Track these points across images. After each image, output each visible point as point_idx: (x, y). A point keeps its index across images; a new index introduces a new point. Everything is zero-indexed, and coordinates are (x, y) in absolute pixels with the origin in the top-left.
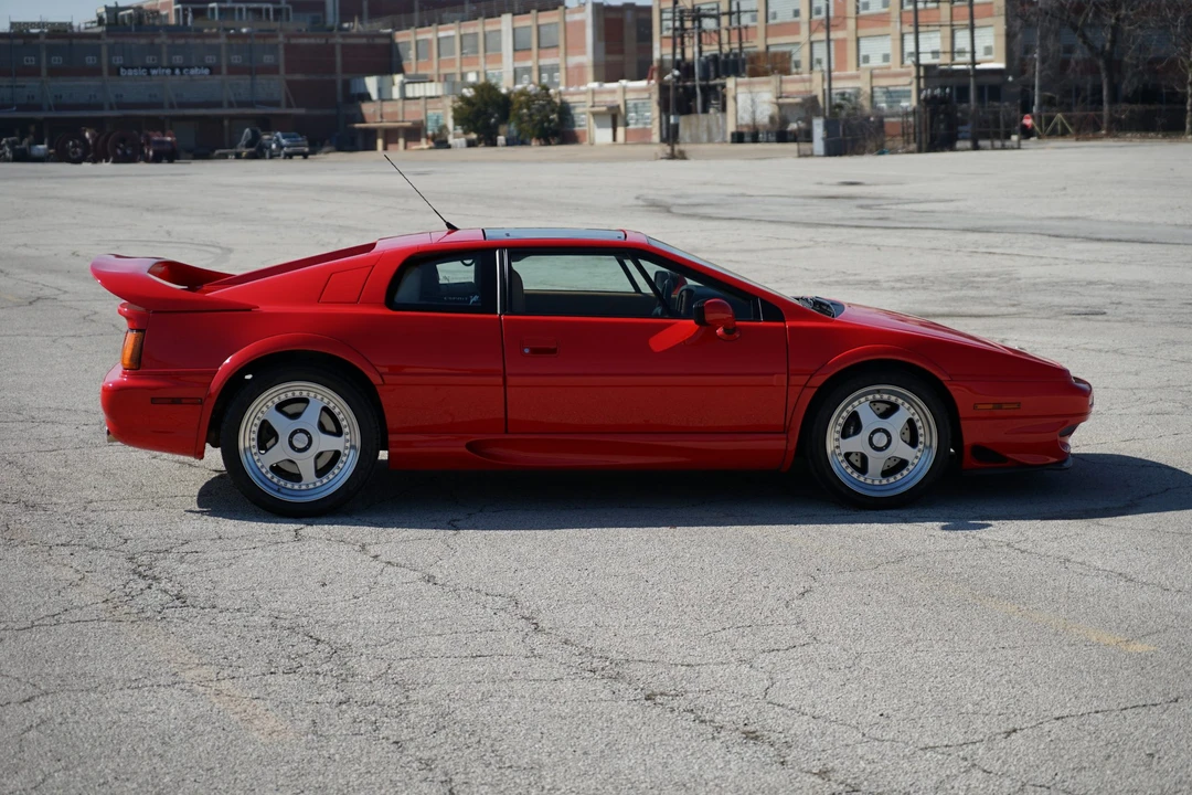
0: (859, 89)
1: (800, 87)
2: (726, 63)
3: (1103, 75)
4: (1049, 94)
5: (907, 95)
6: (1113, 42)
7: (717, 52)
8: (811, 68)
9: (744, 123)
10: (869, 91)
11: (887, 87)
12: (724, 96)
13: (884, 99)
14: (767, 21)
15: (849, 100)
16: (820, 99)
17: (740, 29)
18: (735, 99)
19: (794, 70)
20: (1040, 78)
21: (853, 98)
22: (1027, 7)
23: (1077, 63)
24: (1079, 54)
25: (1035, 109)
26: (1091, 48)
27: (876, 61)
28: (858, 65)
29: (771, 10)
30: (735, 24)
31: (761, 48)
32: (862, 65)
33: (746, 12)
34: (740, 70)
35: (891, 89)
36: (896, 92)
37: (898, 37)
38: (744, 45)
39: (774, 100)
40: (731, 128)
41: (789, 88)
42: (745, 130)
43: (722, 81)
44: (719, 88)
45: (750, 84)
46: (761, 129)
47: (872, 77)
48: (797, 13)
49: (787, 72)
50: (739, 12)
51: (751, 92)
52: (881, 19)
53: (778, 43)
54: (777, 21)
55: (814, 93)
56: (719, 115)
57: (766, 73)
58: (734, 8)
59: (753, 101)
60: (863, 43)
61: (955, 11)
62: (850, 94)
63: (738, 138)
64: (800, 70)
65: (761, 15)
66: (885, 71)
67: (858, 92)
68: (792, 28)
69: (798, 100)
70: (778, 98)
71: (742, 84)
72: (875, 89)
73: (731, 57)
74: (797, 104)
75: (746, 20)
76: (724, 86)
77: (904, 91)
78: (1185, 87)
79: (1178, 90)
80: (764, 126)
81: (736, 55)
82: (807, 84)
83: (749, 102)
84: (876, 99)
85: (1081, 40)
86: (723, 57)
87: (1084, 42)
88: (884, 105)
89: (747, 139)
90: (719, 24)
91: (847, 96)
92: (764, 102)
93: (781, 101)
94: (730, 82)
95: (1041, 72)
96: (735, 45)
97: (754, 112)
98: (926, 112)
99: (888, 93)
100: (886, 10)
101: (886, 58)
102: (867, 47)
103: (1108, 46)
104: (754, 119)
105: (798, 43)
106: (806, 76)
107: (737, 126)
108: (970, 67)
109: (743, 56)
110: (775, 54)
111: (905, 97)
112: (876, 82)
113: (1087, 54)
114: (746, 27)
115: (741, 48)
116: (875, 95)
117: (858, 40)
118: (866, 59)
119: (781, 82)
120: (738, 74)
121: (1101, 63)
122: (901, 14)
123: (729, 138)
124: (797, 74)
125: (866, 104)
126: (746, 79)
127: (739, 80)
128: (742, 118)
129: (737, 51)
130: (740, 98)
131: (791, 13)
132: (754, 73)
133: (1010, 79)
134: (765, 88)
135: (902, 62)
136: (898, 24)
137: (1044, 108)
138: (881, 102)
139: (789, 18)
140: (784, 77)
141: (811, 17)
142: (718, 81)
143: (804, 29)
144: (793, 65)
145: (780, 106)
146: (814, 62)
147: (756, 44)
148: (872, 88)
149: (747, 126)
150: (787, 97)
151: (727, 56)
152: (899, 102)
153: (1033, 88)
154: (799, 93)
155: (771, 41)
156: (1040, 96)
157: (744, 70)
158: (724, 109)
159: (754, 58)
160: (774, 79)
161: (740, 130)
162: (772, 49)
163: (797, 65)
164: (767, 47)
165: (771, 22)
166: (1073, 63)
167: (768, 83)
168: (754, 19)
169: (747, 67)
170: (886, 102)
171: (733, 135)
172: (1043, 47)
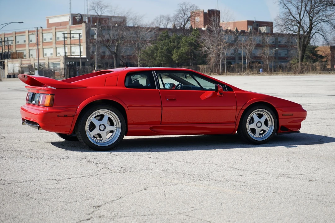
0: (45, 63)
1: (28, 62)
2: (4, 55)
3: (114, 59)
4: (99, 64)
5: (59, 64)
6: (117, 50)
7: (2, 52)
8: (29, 57)
9: (11, 72)
10: (48, 63)
11: (53, 62)
12: (4, 65)
13: (52, 65)
14: (16, 43)
15: (42, 66)
16: (33, 66)
17: (8, 46)
18: (8, 66)
19: (24, 58)
20: (97, 60)
21: (43, 65)
22: (93, 40)
23: (107, 56)
24: (107, 53)
25: (96, 68)
26: (111, 52)
27: (49, 55)
28: (43, 56)
29: (17, 41)
30: (6, 44)
31: (14, 51)
32: (45, 56)
33: (10, 41)
34: (9, 57)
35: (54, 63)
36: (55, 63)
37: (55, 48)
38: (10, 50)
39: (20, 66)
40: (6, 74)
41: (24, 62)
42: (11, 74)
43: (3, 60)
44: (2, 63)
45: (12, 61)
46: (16, 74)
47: (48, 59)
48: (25, 41)
49: (22, 58)
50: (8, 41)
51: (13, 64)
52: (50, 43)
53: (19, 50)
54: (19, 43)
55: (31, 64)
56: (3, 70)
57: (16, 58)
58: (6, 39)
59: (13, 66)
60: (45, 50)
61: (71, 41)
62: (42, 64)
63: (9, 76)
64: (26, 57)
65: (14, 42)
66: (52, 58)
67: (44, 64)
68: (24, 46)
69: (27, 66)
70: (21, 65)
71: (10, 61)
72: (50, 63)
73: (6, 54)
74: (27, 67)
75: (10, 43)
76: (4, 62)
77: (58, 63)
78: (137, 62)
79: (136, 63)
80: (17, 73)
81: (7, 53)
82: (30, 61)
83: (12, 66)
84: (50, 66)
85: (108, 50)
86: (3, 54)
87: (109, 50)
88: (52, 67)
89: (12, 77)
90: (2, 44)
91: (41, 65)
92: (17, 66)
93: (22, 66)
94: (6, 61)
95: (97, 58)
96: (7, 50)
97: (14, 69)
98: (68, 69)
99: (53, 64)
100: (51, 41)
101: (52, 54)
102: (46, 51)
103: (115, 51)
104: (14, 71)
105: (25, 50)
106: (28, 59)
107: (8, 73)
108: (80, 57)
109: (10, 53)
110: (19, 53)
111: (58, 65)
112: (50, 61)
113: (110, 54)
114: (10, 45)
115: (9, 51)
116: (50, 64)
117: (43, 49)
118: (46, 55)
119: (21, 61)
120: (8, 58)
121: (114, 56)
122: (56, 42)
123: (6, 77)
124: (25, 58)
125: (47, 67)
126: (11, 60)
127: (9, 60)
128: (10, 71)
129: (8, 52)
130: (9, 65)
131: (23, 41)
132: (13, 58)
133: (88, 60)
134: (16, 62)
135: (56, 55)
136: (55, 44)
137: (98, 68)
138: (51, 66)
139: (23, 43)
140: (22, 59)
141: (29, 42)
142: (2, 60)
143: (27, 46)
144: (24, 56)
145: (21, 67)
146: (30, 55)
147: (13, 50)
148: (49, 63)
149: (12, 73)
150: (23, 65)
151: (5, 53)
152: (57, 66)
153: (95, 63)
154: (27, 64)
155: (17, 49)
156: (97, 65)
157: (10, 57)
158: (4, 68)
159: (13, 54)
160: (19, 60)
161: (9, 74)
162: (18, 52)
163: (25, 56)
164: (16, 51)
165: (17, 44)
166: (106, 55)
167: (18, 61)
168: (12, 43)
169: (11, 56)
170: (53, 66)
171: (7, 76)
172: (98, 51)
